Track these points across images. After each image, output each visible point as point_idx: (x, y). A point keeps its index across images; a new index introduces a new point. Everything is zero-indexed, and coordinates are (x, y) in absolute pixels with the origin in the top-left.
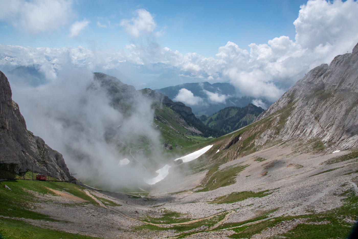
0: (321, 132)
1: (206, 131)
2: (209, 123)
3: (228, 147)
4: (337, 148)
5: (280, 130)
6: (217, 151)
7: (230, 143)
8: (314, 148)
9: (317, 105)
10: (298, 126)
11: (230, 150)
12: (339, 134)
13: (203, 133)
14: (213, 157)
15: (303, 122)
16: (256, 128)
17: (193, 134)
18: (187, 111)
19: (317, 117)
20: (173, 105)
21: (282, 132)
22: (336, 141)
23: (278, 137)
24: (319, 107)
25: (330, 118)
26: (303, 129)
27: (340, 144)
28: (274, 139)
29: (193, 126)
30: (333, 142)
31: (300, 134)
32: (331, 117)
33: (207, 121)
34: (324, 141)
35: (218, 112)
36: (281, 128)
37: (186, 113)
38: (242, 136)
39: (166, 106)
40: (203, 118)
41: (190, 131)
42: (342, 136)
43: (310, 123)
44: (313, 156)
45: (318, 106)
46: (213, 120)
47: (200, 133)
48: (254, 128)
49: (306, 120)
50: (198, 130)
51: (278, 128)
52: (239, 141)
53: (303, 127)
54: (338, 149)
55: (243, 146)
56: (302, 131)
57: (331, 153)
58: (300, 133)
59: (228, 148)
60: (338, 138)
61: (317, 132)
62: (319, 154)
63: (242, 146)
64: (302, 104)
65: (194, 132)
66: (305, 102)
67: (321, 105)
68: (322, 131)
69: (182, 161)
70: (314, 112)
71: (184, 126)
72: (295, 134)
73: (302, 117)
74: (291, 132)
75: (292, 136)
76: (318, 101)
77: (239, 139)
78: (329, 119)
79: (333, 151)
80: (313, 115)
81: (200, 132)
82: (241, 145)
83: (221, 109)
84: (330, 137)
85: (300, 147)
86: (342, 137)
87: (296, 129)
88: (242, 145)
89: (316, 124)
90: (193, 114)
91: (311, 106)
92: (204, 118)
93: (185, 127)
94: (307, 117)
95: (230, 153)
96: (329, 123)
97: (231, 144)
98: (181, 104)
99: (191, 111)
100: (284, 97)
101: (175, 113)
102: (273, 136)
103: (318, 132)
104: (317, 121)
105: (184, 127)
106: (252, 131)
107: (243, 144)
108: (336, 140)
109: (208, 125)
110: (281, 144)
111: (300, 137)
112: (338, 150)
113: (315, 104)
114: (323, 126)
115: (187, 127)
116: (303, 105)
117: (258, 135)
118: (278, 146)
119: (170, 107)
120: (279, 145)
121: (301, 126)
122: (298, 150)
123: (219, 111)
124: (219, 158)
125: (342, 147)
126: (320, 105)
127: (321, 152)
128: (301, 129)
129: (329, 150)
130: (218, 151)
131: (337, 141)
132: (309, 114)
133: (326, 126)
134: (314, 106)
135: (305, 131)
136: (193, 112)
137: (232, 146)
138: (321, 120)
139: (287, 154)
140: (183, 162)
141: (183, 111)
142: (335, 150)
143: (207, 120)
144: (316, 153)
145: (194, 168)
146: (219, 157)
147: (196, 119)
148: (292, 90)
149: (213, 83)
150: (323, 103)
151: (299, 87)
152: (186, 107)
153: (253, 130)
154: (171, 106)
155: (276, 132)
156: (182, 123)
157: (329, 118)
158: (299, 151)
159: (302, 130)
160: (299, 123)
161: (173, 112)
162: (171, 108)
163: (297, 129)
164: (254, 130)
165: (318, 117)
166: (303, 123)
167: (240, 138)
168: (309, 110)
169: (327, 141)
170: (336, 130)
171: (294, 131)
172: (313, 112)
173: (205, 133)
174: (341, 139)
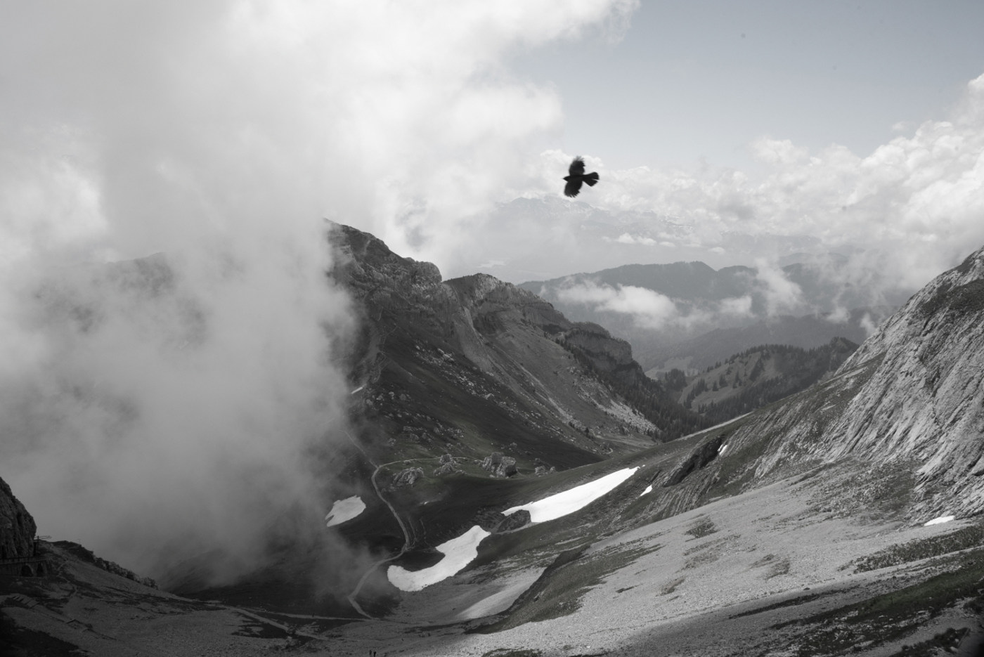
0: (931, 438)
1: (674, 421)
2: (693, 398)
3: (679, 478)
4: (947, 508)
5: (826, 424)
6: (644, 490)
7: (685, 464)
8: (877, 499)
9: (947, 335)
10: (874, 412)
11: (682, 488)
12: (972, 450)
13: (662, 428)
14: (627, 510)
15: (890, 397)
16: (779, 417)
17: (623, 430)
18: (616, 354)
19: (934, 379)
20: (568, 334)
21: (829, 434)
22: (959, 474)
23: (813, 452)
24: (950, 341)
25: (967, 384)
26: (887, 425)
27: (966, 488)
28: (799, 456)
29: (627, 405)
30: (947, 478)
31: (874, 444)
32: (973, 378)
33: (686, 391)
34: (924, 474)
35: (726, 362)
36: (832, 418)
37: (611, 359)
38: (730, 443)
39: (542, 332)
40: (675, 381)
41: (615, 418)
42: (979, 458)
43: (910, 402)
44: (854, 530)
45: (949, 337)
46: (708, 386)
47: (651, 426)
48: (771, 416)
49: (901, 391)
50: (645, 418)
51: (820, 419)
52: (717, 458)
53: (889, 417)
54: (948, 512)
55: (718, 478)
56: (882, 431)
57: (919, 525)
58: (877, 437)
59: (680, 480)
60: (965, 465)
61: (918, 438)
62: (881, 524)
63: (716, 479)
64: (906, 329)
65: (629, 425)
66: (920, 322)
67: (959, 333)
68: (935, 433)
69: (530, 519)
70: (931, 360)
71: (595, 402)
72: (861, 441)
73: (891, 380)
74: (852, 436)
75: (853, 448)
76: (951, 319)
77: (716, 453)
78: (964, 388)
79: (931, 518)
80: (924, 371)
81: (650, 424)
82: (714, 472)
83: (736, 354)
84: (942, 460)
85: (839, 493)
86: (979, 461)
87: (867, 424)
88: (716, 474)
89: (925, 405)
90: (634, 365)
91: (925, 335)
92: (676, 379)
93: (600, 406)
94: (904, 377)
95: (679, 500)
96: (962, 405)
97: (689, 468)
98: (596, 331)
99: (630, 353)
100: (907, 310)
101: (569, 358)
102: (799, 444)
103: (923, 438)
104: (931, 394)
105: (595, 405)
106: (765, 426)
107: (722, 469)
108: (957, 472)
109: (688, 405)
110: (801, 478)
111: (871, 454)
112: (949, 515)
113: (939, 328)
114: (940, 414)
115: (607, 407)
116: (912, 333)
117: (776, 440)
118: (790, 482)
119: (555, 339)
120: (794, 481)
121: (881, 412)
122: (826, 504)
123: (729, 359)
124: (643, 515)
125: (966, 502)
126: (956, 333)
127: (892, 516)
128: (881, 423)
129: (919, 511)
130: (649, 489)
131: (960, 476)
132: (914, 366)
133: (951, 414)
134: (934, 337)
135: (891, 430)
136: (637, 356)
137: (693, 476)
138: (941, 392)
139: (785, 516)
140: (530, 521)
141: (602, 354)
142: (938, 513)
143: (686, 385)
144: (873, 519)
145: (559, 543)
146: (643, 509)
147: (646, 381)
148: (934, 288)
149: (722, 267)
150: (966, 326)
151: (959, 274)
152: (613, 340)
153: (768, 422)
154: (562, 336)
155: (811, 430)
156: (589, 390)
157: (966, 381)
158: (827, 507)
159: (885, 428)
160: (879, 401)
161: (564, 355)
162: (557, 342)
163: (870, 423)
164: (771, 424)
165: (937, 379)
166: (891, 401)
167: (723, 450)
168: (916, 350)
169: (931, 473)
170: (967, 431)
171: (860, 430)
172: (926, 358)
173: (669, 429)
174: (974, 470)
